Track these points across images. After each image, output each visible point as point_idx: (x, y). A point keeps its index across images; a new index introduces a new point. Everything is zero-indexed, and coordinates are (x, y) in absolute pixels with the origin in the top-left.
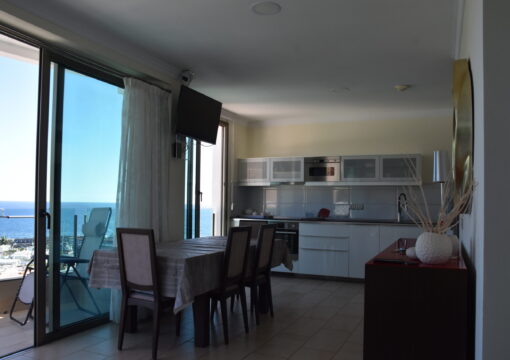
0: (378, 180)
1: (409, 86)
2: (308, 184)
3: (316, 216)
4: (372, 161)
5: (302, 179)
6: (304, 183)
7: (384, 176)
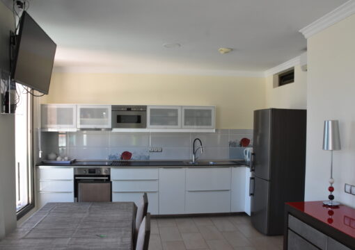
0: (180, 128)
1: (232, 50)
2: (115, 130)
3: (119, 158)
4: (176, 111)
5: (109, 126)
6: (111, 129)
7: (185, 124)
